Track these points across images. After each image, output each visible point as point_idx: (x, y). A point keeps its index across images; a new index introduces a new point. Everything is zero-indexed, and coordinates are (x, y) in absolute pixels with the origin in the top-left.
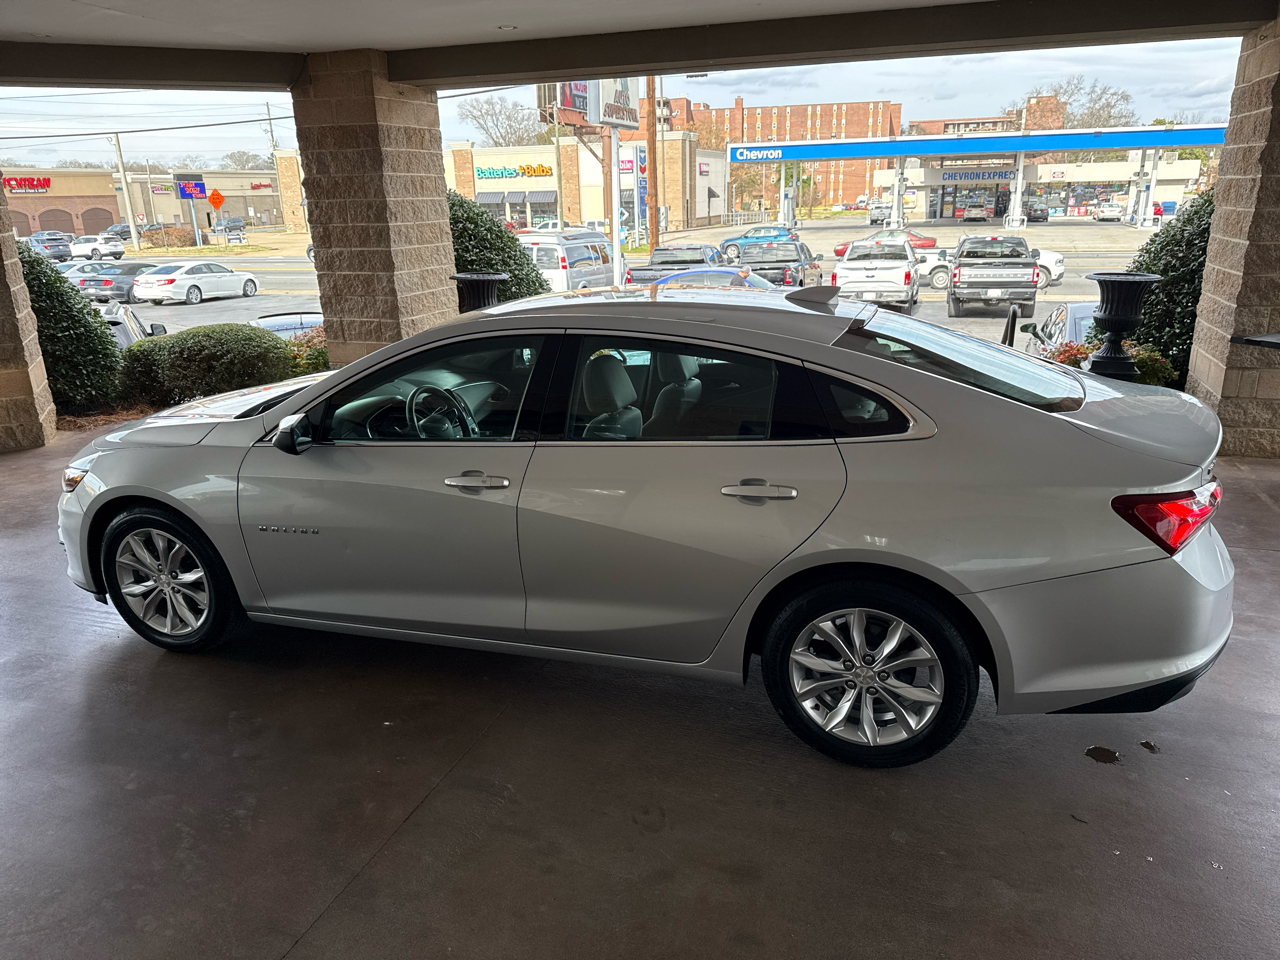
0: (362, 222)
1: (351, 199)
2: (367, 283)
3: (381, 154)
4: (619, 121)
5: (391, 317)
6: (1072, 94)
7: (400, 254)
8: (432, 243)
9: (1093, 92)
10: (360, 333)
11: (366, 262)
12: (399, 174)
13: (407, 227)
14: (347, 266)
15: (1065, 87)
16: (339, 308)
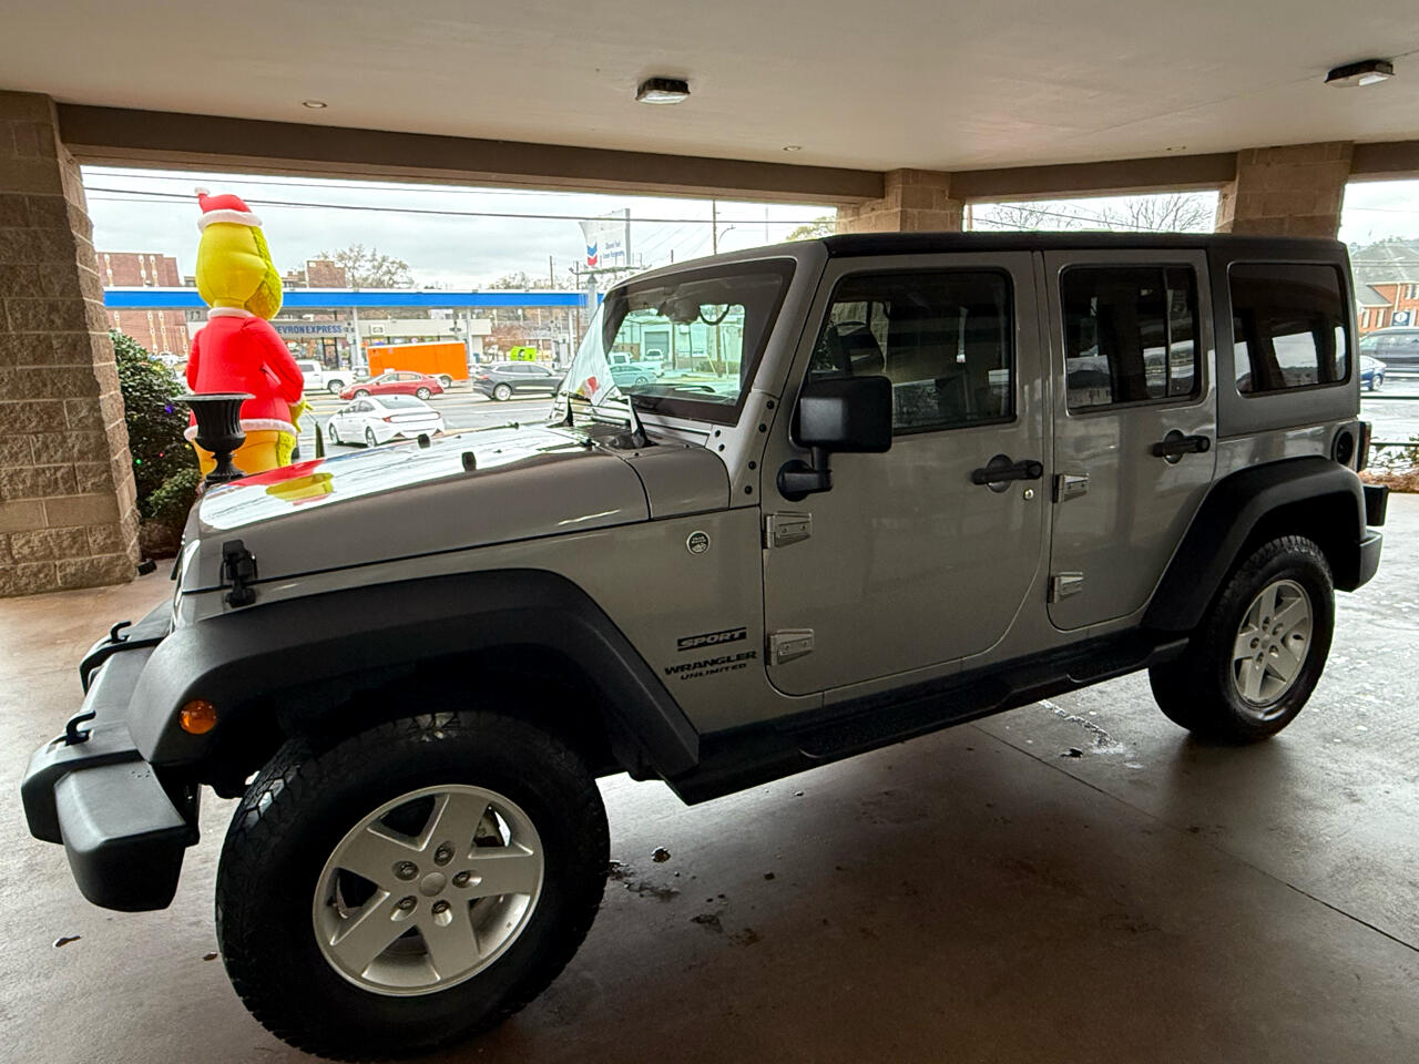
1: (13, 298)
5: (96, 458)
6: (356, 260)
7: (100, 373)
9: (374, 259)
10: (34, 486)
12: (84, 268)
15: (348, 252)
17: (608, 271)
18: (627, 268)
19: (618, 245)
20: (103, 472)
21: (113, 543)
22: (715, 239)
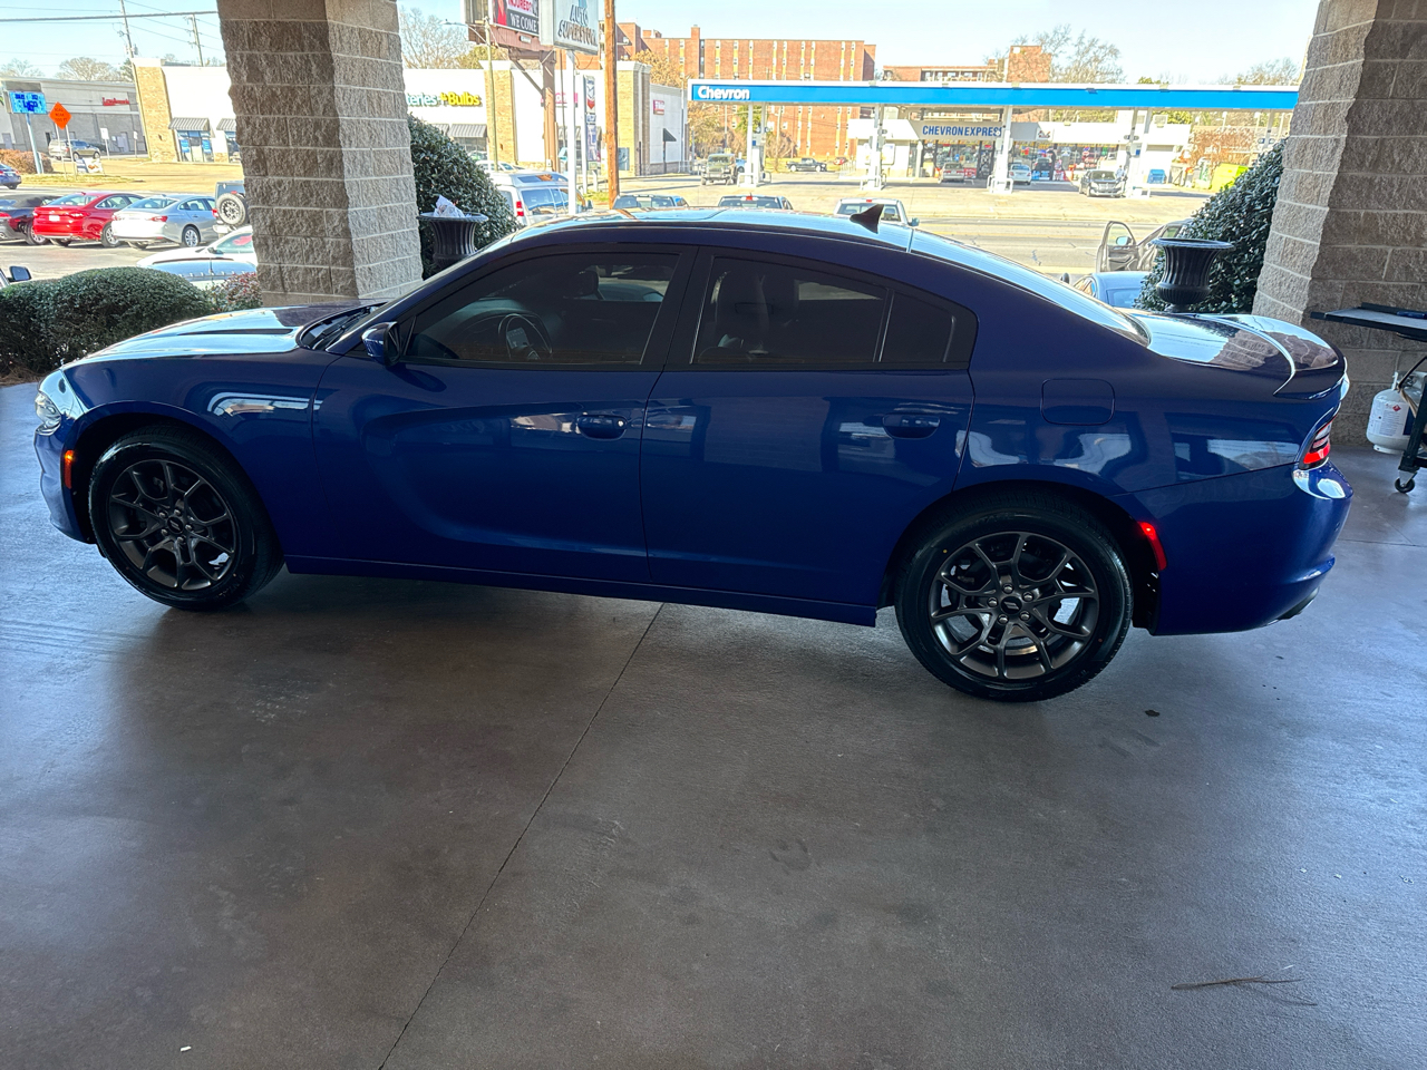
0: (307, 144)
1: (293, 116)
2: (314, 221)
3: (332, 61)
4: (576, 43)
5: (344, 264)
6: (1059, 45)
7: (355, 187)
8: (391, 174)
9: (1081, 43)
10: (304, 282)
11: (312, 196)
12: (353, 87)
13: (362, 153)
14: (288, 200)
15: (1051, 36)
16: (277, 251)
20: (349, 277)
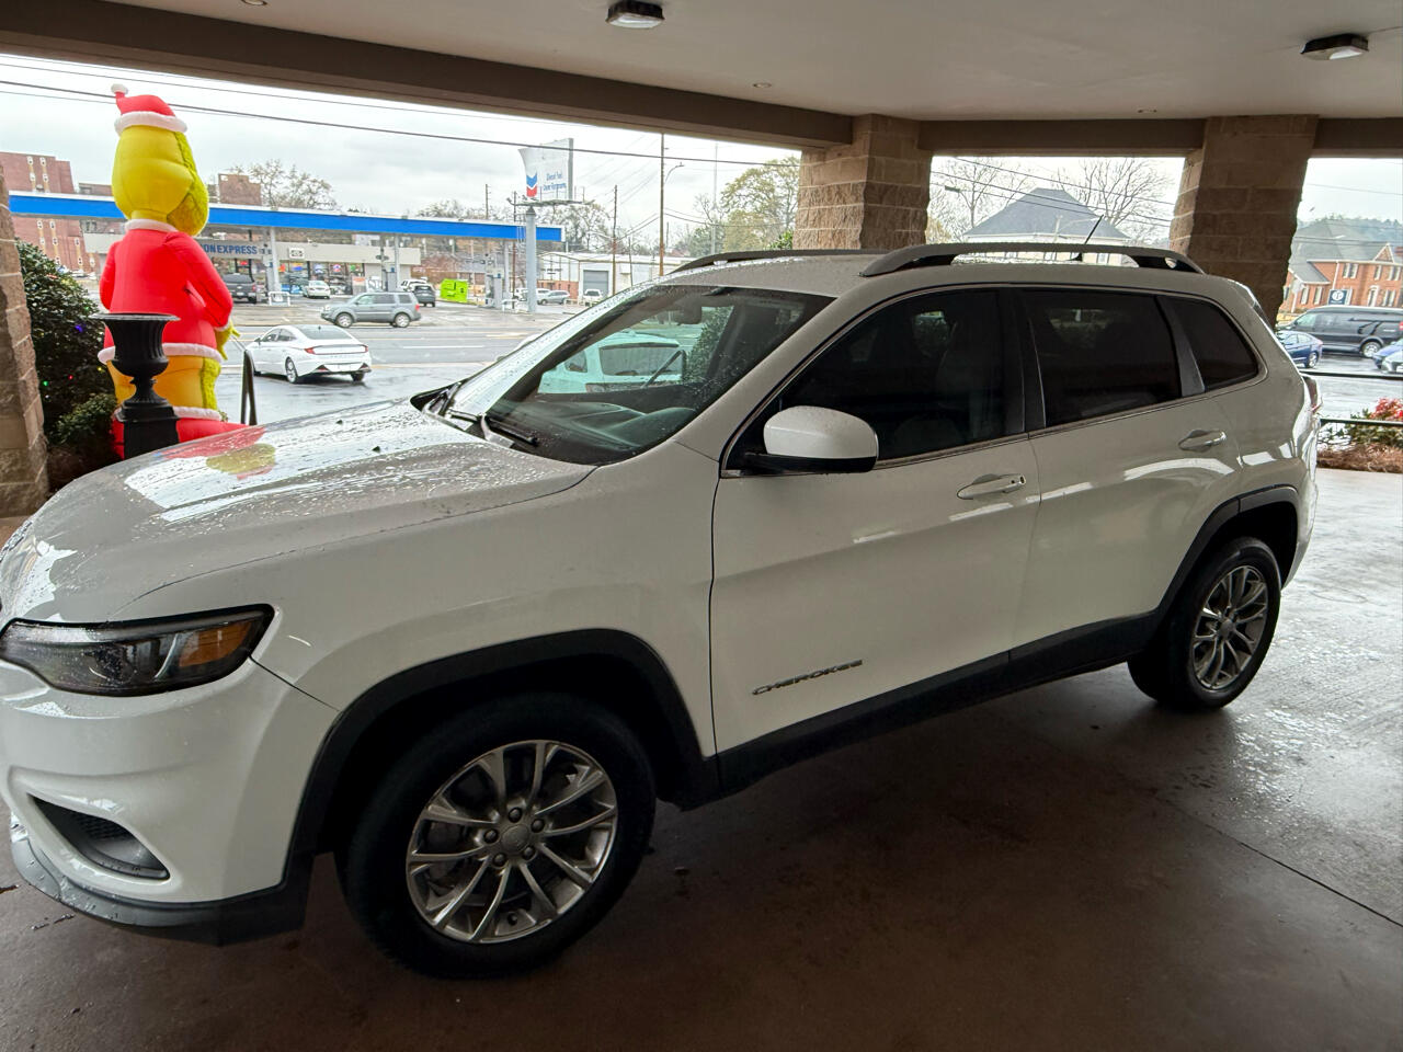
6: (273, 176)
9: (293, 176)
17: (548, 203)
18: (569, 202)
19: (560, 176)
20: (8, 393)
21: (19, 471)
22: (662, 176)
